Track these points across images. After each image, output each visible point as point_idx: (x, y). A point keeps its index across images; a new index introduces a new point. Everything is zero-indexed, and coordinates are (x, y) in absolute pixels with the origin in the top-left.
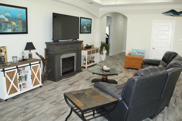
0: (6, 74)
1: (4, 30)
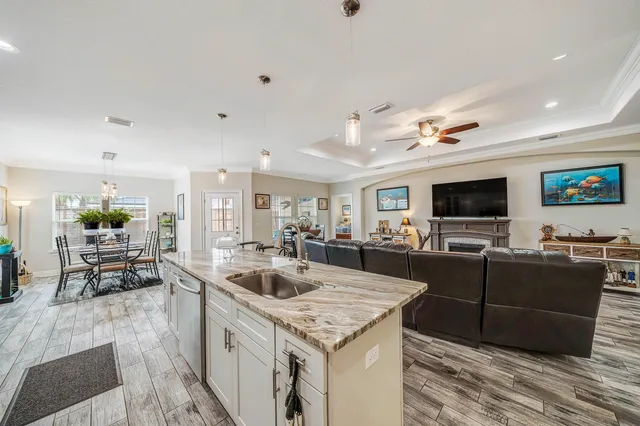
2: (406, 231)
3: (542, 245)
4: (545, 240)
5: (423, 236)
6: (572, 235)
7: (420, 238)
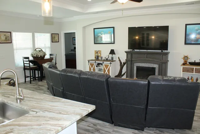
0: (89, 64)
1: (100, 42)
2: (112, 58)
3: (182, 67)
4: (184, 64)
5: (122, 62)
6: (196, 62)
7: (121, 63)
